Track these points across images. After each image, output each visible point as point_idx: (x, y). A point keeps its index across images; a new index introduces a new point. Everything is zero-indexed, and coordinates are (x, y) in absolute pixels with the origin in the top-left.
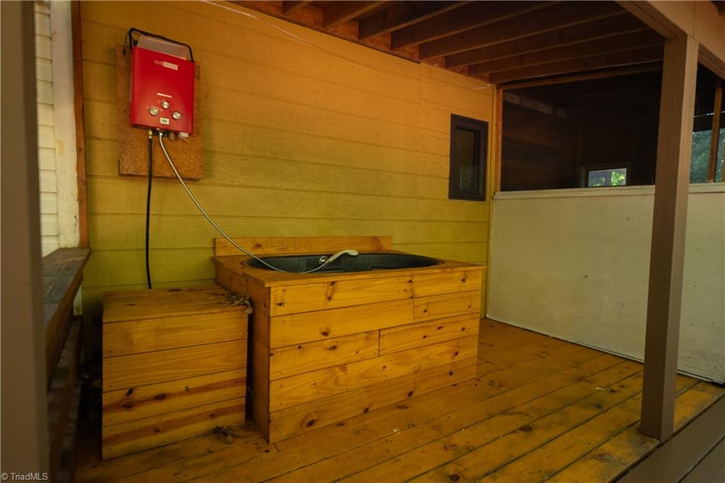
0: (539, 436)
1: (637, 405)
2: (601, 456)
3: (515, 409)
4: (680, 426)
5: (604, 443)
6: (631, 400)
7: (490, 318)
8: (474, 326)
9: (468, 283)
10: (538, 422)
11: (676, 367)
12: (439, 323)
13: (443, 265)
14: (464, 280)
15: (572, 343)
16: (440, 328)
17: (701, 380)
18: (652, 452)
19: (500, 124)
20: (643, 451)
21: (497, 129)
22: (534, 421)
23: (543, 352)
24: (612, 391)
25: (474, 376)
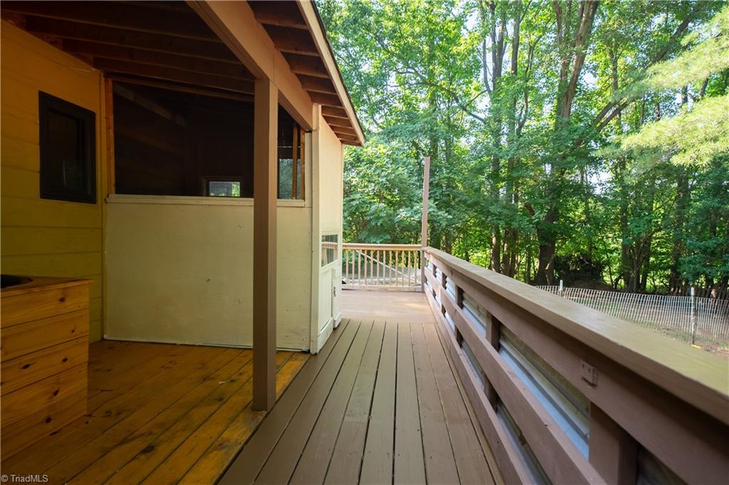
0: (162, 451)
1: (249, 387)
2: (221, 445)
3: (136, 433)
4: (281, 393)
5: (224, 431)
6: (247, 384)
7: (108, 338)
8: (81, 354)
9: (68, 302)
10: (161, 438)
11: (275, 345)
12: (25, 361)
13: (30, 284)
14: (62, 300)
15: (198, 346)
16: (26, 367)
17: (295, 352)
18: (261, 423)
19: (111, 117)
20: (254, 426)
21: (108, 123)
22: (158, 437)
23: (170, 362)
24: (233, 381)
25: (85, 412)
